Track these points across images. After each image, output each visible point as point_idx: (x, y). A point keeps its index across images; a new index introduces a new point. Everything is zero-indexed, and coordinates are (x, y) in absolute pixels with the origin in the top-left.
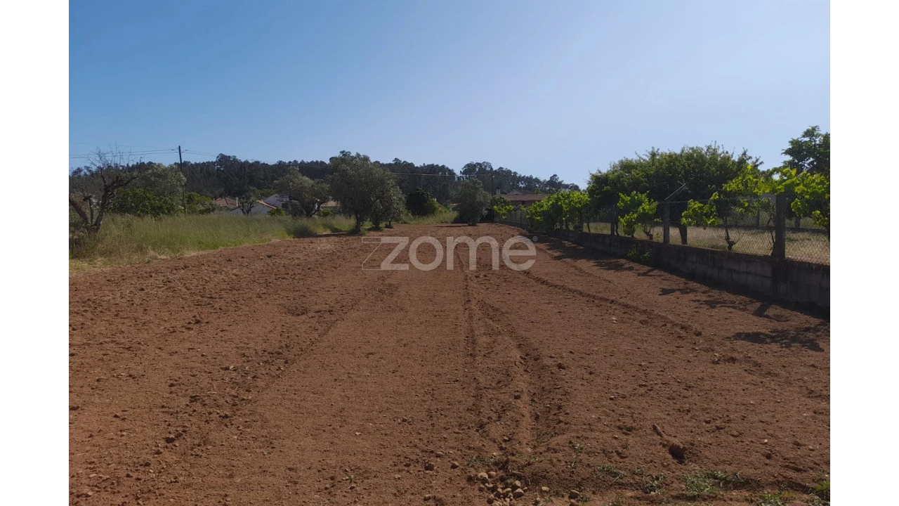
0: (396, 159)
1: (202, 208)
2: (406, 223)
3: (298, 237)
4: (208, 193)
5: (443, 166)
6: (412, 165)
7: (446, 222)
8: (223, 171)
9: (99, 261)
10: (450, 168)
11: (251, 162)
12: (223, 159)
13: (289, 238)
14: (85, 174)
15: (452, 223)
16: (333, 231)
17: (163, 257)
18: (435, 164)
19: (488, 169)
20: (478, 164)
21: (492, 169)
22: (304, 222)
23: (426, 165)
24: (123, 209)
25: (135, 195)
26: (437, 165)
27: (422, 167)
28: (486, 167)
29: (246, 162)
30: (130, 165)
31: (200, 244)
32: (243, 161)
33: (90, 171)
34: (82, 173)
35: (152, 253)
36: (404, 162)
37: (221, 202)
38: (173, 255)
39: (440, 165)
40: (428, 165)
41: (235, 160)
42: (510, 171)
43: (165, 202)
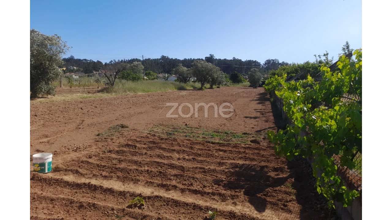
0: (234, 58)
1: (153, 77)
2: (228, 86)
3: (179, 90)
4: (157, 71)
5: (255, 61)
6: (240, 60)
7: (246, 86)
8: (163, 62)
9: (114, 94)
10: (259, 62)
11: (174, 59)
12: (163, 57)
13: (175, 90)
14: (114, 63)
15: (249, 87)
16: (194, 88)
17: (131, 94)
18: (252, 60)
19: (277, 62)
20: (272, 60)
21: (278, 62)
22: (183, 84)
23: (248, 60)
24: (123, 78)
25: (127, 73)
26: (253, 60)
27: (245, 61)
28: (276, 61)
29: (172, 59)
30: (129, 60)
31: (144, 91)
32: (171, 58)
33: (115, 62)
34: (113, 63)
35: (128, 93)
36: (237, 59)
37: (161, 75)
38: (134, 93)
39: (254, 60)
40: (249, 60)
41: (168, 58)
42: (288, 64)
43: (137, 76)
